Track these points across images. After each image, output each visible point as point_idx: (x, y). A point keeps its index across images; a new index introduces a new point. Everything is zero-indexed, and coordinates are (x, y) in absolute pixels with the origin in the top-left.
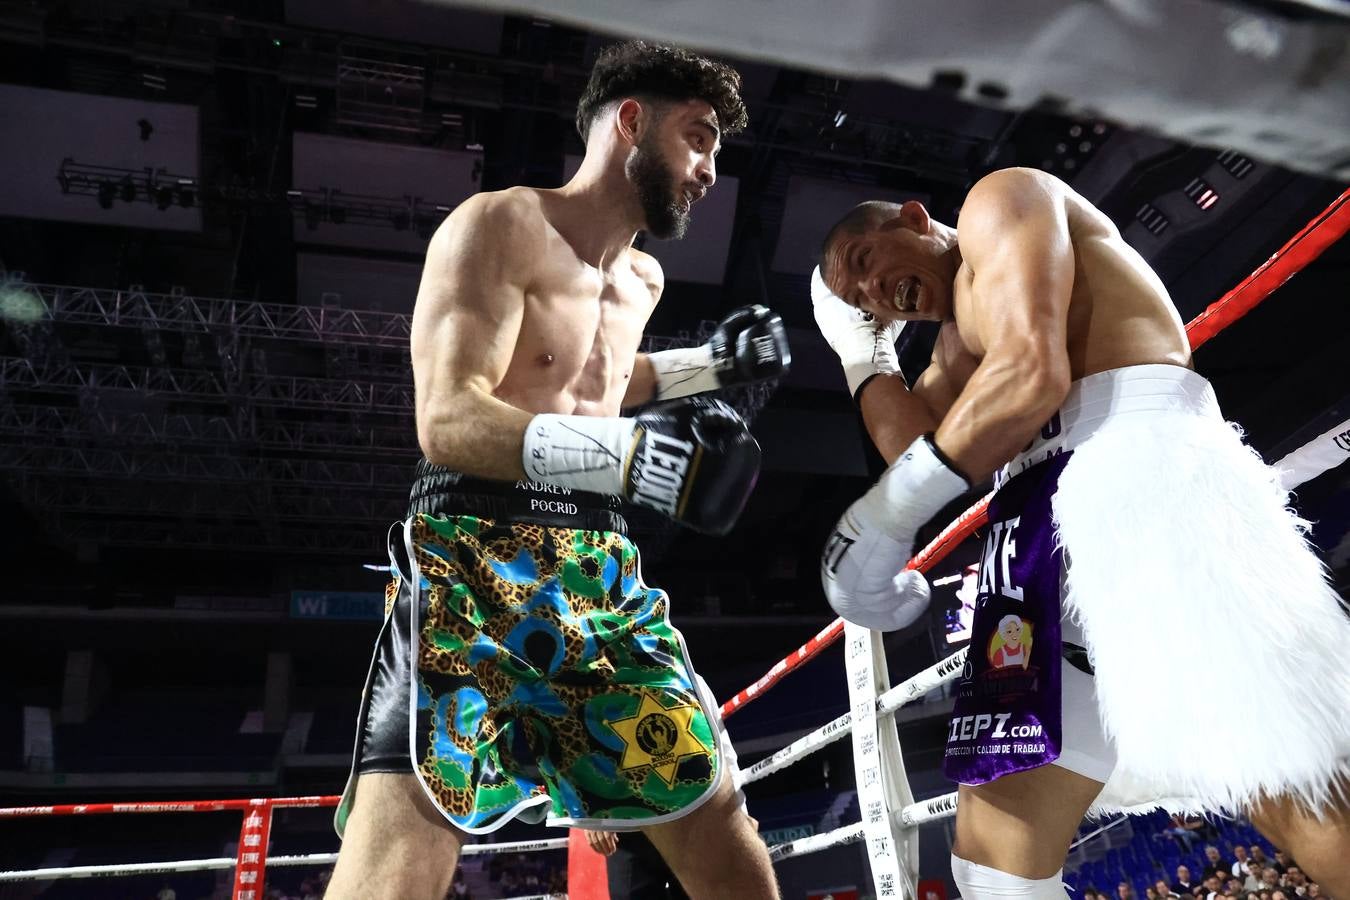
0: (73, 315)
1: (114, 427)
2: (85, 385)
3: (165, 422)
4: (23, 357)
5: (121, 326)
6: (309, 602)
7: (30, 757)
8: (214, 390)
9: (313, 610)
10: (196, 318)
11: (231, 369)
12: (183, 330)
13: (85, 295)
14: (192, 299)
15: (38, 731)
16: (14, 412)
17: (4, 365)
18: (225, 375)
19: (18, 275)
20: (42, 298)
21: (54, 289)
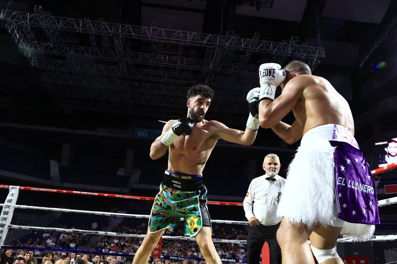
0: (66, 28)
1: (79, 68)
2: (70, 53)
3: (96, 67)
4: (49, 42)
5: (82, 32)
6: (141, 132)
7: (52, 176)
8: (112, 56)
9: (143, 135)
10: (107, 30)
11: (119, 49)
12: (102, 34)
13: (70, 21)
14: (106, 23)
15: (54, 168)
16: (47, 62)
17: (44, 45)
18: (117, 51)
19: (48, 13)
20: (56, 21)
21: (60, 18)
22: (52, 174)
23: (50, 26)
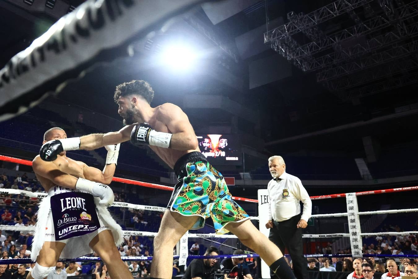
0: (323, 19)
1: (350, 53)
2: (335, 42)
3: (368, 43)
4: (311, 41)
5: (340, 14)
8: (383, 22)
11: (388, 10)
12: (363, 4)
13: (323, 10)
16: (316, 61)
17: (308, 47)
18: (387, 14)
19: (301, 14)
20: (311, 18)
21: (313, 13)
22: (362, 174)
23: (307, 26)
